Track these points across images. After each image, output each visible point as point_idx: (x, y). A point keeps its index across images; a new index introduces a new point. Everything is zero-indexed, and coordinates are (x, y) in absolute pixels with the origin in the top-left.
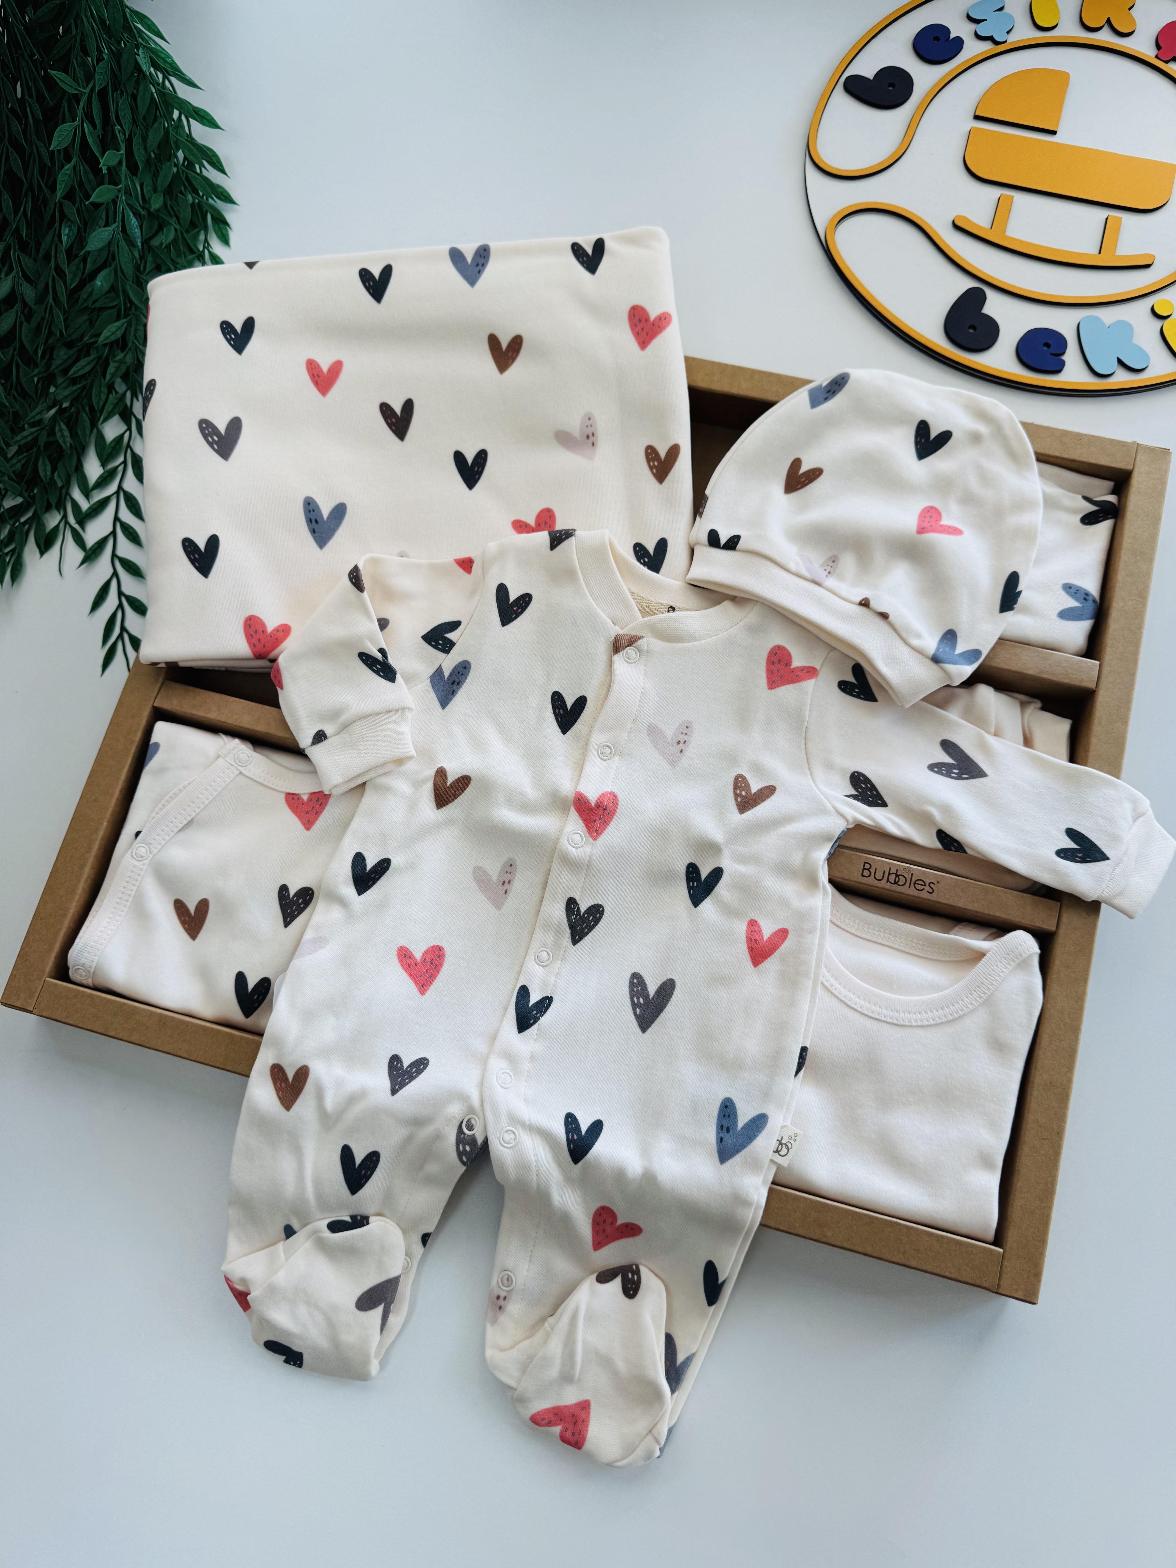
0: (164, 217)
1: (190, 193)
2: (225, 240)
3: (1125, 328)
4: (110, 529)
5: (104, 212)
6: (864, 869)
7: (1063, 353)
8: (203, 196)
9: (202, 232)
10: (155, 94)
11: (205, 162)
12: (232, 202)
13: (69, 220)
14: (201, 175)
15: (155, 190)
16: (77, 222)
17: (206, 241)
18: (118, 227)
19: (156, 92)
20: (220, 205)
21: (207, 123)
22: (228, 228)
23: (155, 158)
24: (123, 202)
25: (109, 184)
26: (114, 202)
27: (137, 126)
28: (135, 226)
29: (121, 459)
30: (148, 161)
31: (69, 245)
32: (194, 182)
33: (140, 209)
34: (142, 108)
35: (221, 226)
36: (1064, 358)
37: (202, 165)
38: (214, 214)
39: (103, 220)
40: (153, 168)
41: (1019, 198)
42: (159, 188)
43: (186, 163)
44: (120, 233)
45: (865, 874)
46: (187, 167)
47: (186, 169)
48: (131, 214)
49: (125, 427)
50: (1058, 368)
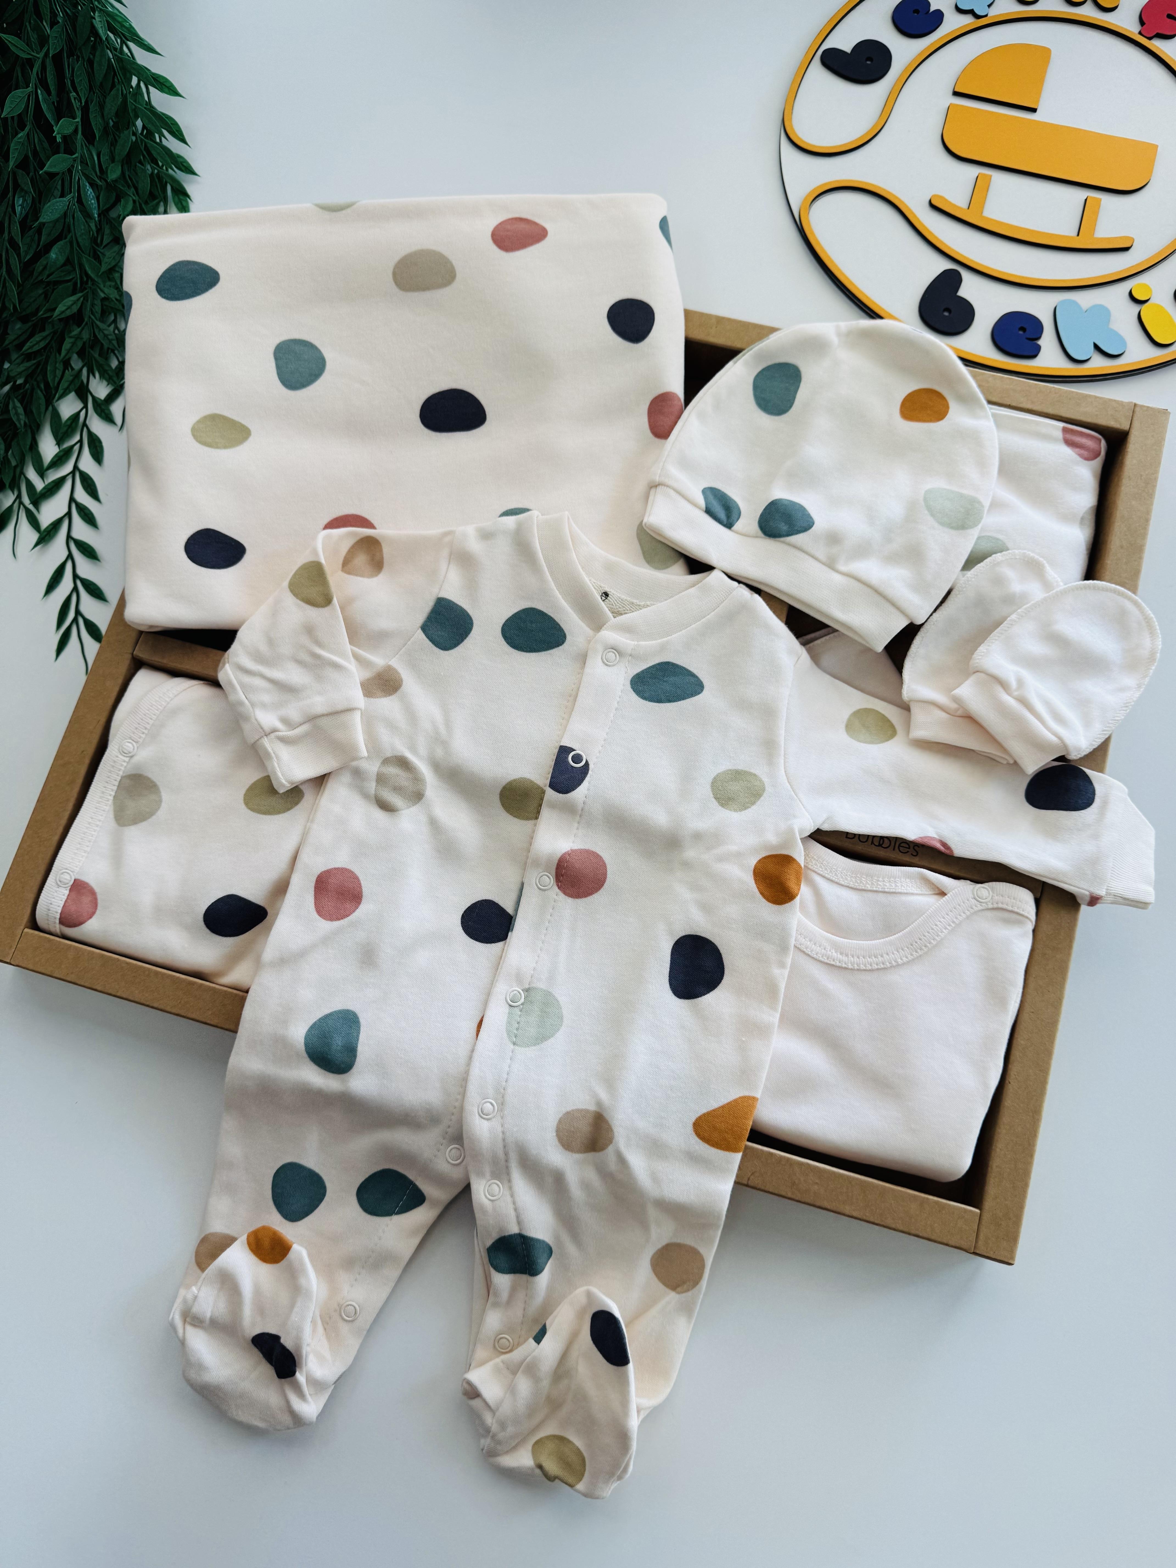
0: (122, 188)
1: (149, 163)
2: (184, 208)
3: (1102, 313)
4: (66, 510)
5: (60, 182)
7: (1039, 338)
8: (163, 166)
9: (162, 204)
10: (112, 60)
11: (165, 131)
12: (193, 173)
13: (22, 190)
14: (160, 144)
15: (113, 161)
16: (31, 192)
18: (73, 197)
19: (113, 58)
20: (180, 175)
21: (166, 90)
22: (188, 199)
23: (113, 126)
24: (78, 172)
25: (65, 153)
26: (70, 171)
27: (94, 93)
28: (91, 197)
29: (77, 438)
30: (106, 130)
31: (23, 216)
32: (153, 152)
33: (96, 179)
34: (99, 76)
35: (181, 197)
36: (1040, 342)
37: (162, 135)
38: (175, 185)
39: (58, 190)
40: (111, 137)
41: (998, 177)
42: (117, 158)
44: (76, 204)
46: (146, 137)
47: (145, 138)
48: (87, 184)
50: (1033, 353)
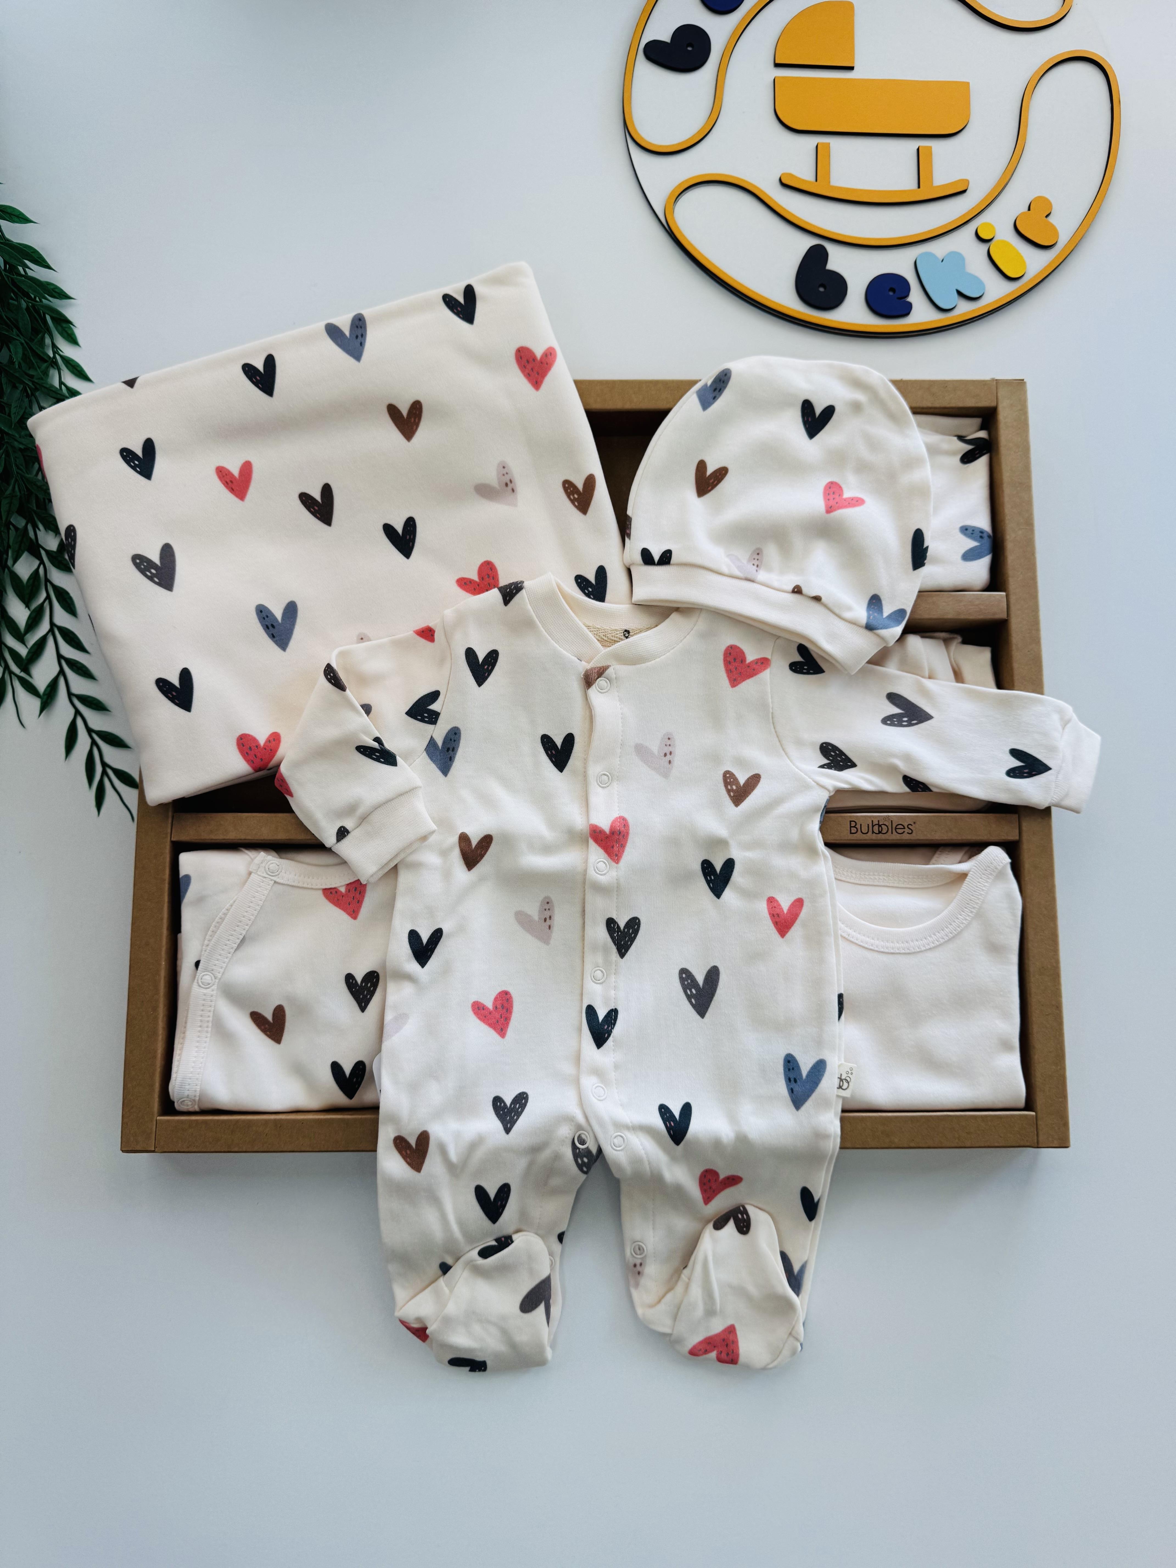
1: (22, 298)
2: (72, 340)
3: (957, 259)
4: (57, 669)
6: (851, 827)
7: (907, 295)
8: (35, 298)
9: (47, 336)
11: (27, 262)
12: (68, 297)
14: (26, 276)
17: (54, 346)
20: (56, 303)
21: (16, 219)
22: (71, 326)
29: (43, 595)
32: (23, 287)
35: (64, 325)
36: (910, 299)
37: (25, 266)
38: (54, 315)
41: (837, 144)
43: (8, 266)
45: (853, 831)
49: (37, 562)
50: (905, 310)
